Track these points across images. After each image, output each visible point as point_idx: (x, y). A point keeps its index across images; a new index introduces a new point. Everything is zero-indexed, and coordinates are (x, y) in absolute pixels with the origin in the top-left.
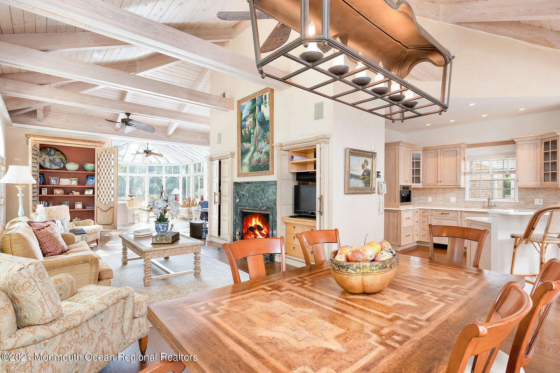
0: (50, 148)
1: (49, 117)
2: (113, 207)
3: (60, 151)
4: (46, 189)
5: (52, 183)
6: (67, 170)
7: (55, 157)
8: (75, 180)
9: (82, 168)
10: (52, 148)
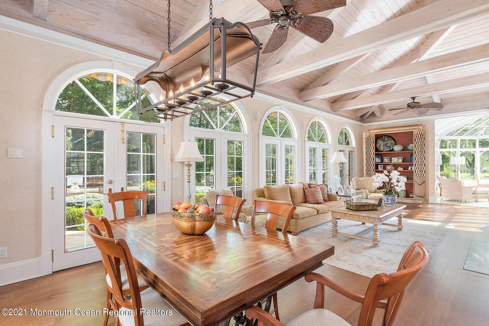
0: (385, 136)
1: (385, 114)
2: (425, 182)
3: (392, 137)
4: (383, 165)
5: (385, 162)
6: (395, 151)
7: (388, 142)
8: (401, 158)
9: (405, 149)
10: (386, 136)
